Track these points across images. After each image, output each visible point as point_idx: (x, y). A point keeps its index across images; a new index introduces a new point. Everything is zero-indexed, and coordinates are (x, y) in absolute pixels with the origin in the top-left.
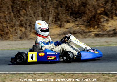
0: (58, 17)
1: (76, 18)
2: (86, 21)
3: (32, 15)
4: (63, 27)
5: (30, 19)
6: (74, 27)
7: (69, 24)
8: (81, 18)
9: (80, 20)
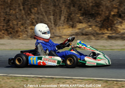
0: (70, 17)
1: (89, 19)
2: (99, 22)
3: (44, 14)
4: (75, 27)
5: (42, 18)
6: (86, 28)
7: (81, 24)
8: (94, 19)
9: (93, 21)
